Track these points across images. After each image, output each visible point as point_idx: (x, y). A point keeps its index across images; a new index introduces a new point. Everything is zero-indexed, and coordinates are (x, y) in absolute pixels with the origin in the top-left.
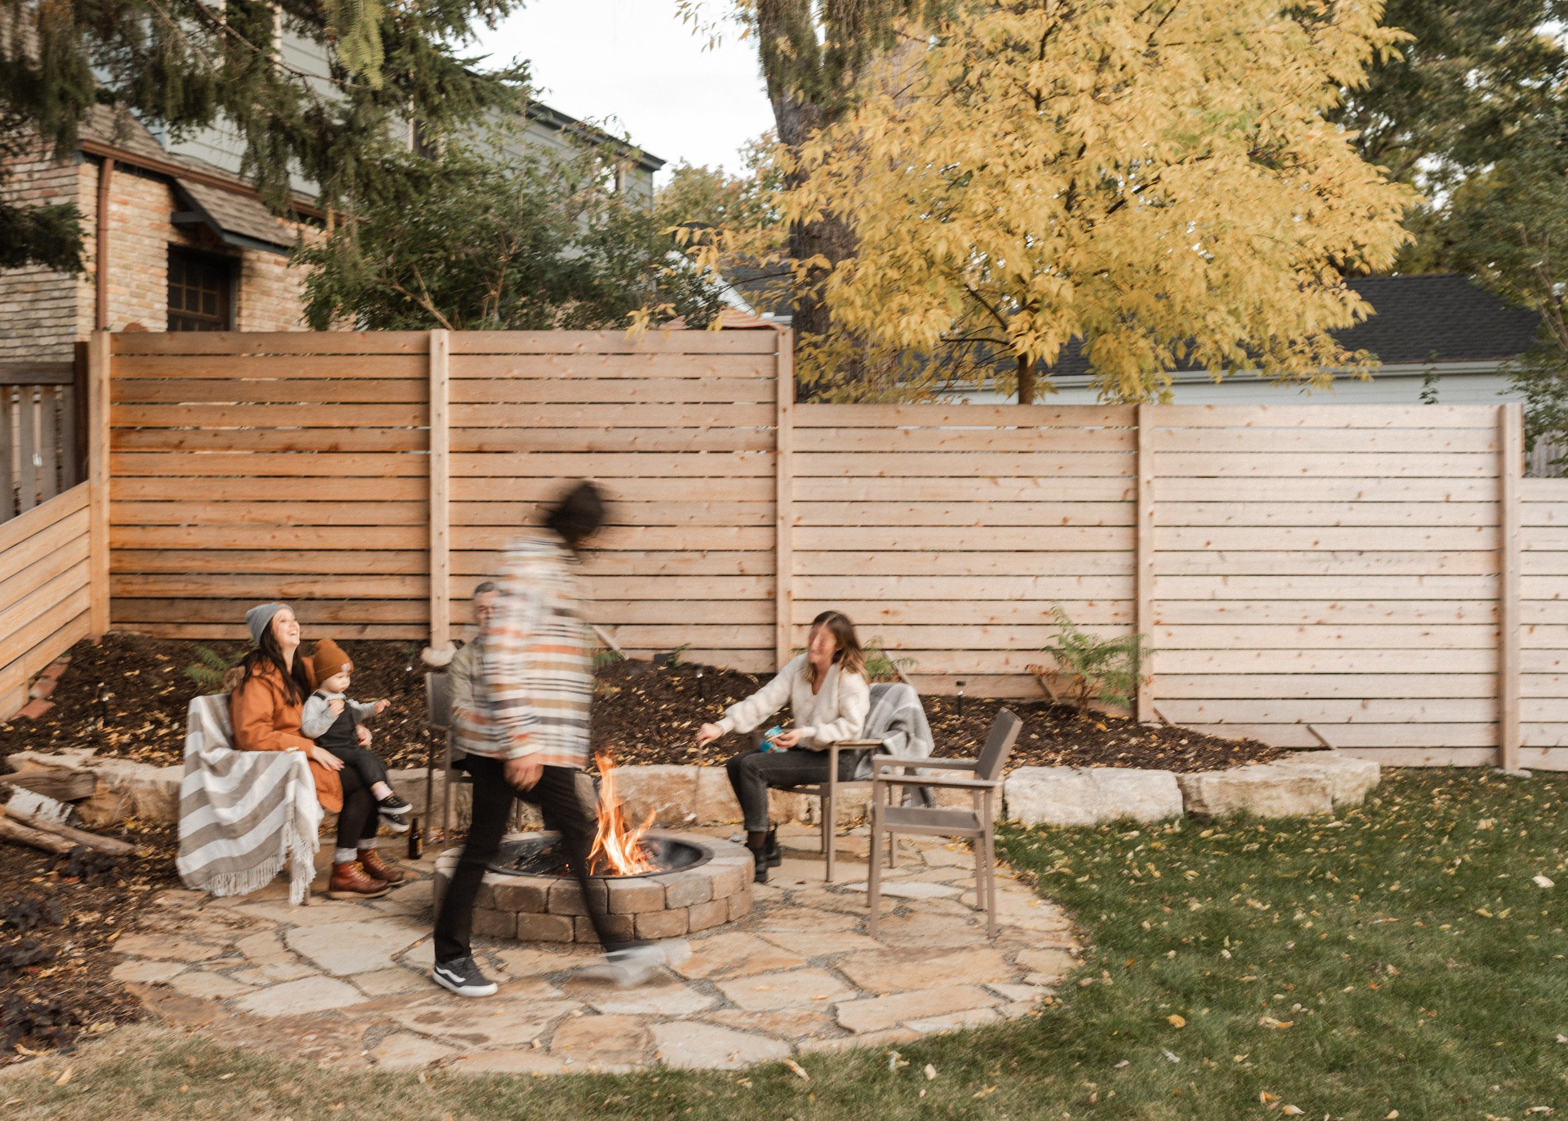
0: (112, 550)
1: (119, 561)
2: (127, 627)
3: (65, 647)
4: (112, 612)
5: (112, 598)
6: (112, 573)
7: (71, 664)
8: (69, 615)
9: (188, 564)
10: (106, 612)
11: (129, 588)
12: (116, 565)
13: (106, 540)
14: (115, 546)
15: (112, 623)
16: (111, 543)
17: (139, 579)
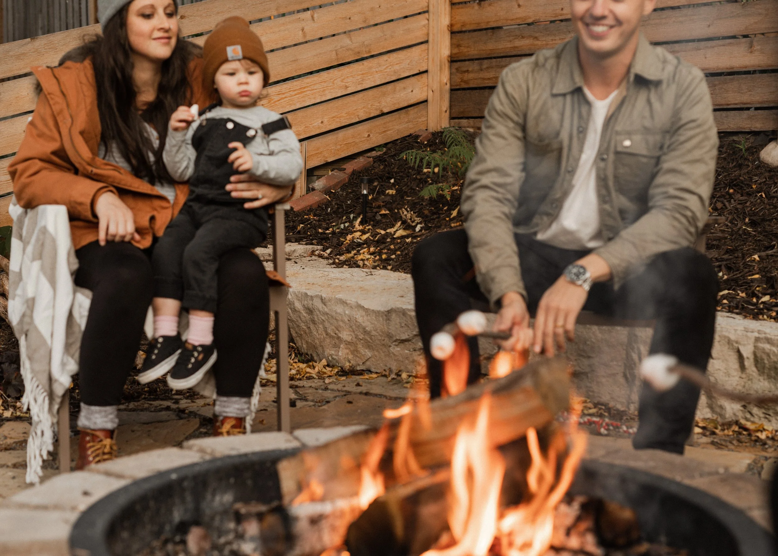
0: (452, 33)
1: (459, 46)
2: (464, 122)
3: (377, 139)
4: (451, 107)
5: (452, 90)
6: (453, 60)
7: (379, 159)
8: (387, 104)
9: (518, 43)
10: (446, 104)
11: (466, 76)
12: (456, 51)
13: (445, 21)
14: (456, 28)
15: (452, 118)
16: (451, 25)
17: (474, 66)
